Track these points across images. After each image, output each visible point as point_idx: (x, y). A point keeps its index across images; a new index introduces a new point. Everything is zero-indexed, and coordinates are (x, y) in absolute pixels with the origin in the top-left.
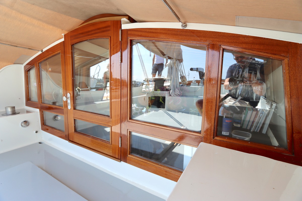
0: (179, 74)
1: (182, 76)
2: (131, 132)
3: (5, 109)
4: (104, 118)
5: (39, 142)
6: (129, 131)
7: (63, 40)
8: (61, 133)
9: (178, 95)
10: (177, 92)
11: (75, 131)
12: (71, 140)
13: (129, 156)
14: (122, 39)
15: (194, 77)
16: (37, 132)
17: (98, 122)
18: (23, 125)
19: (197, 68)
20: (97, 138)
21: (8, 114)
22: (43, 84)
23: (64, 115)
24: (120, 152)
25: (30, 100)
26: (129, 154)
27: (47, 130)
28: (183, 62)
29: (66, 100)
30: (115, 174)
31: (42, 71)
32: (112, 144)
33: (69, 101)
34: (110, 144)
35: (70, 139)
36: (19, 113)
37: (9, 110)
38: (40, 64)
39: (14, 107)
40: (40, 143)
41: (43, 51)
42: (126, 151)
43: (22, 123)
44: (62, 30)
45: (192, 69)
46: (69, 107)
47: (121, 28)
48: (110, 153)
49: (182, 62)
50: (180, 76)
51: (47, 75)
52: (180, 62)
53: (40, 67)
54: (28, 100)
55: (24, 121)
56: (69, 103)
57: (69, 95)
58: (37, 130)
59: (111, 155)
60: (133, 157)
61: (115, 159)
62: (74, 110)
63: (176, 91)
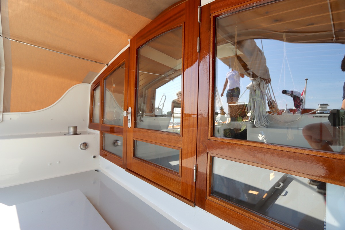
0: (266, 98)
1: (270, 101)
2: (213, 157)
3: (68, 128)
4: (171, 136)
5: (96, 169)
6: (211, 156)
7: (128, 46)
8: (119, 159)
9: (266, 126)
10: (264, 123)
11: (133, 157)
12: (129, 168)
13: (209, 198)
14: (201, 20)
15: (287, 105)
16: (94, 157)
17: (163, 143)
18: (82, 147)
19: (292, 92)
20: (161, 167)
21: (70, 133)
22: (106, 102)
23: (123, 136)
24: (194, 190)
25: (93, 122)
26: (209, 196)
27: (106, 155)
28: (272, 83)
29: (127, 115)
30: (184, 226)
31: (106, 90)
32: (181, 177)
33: (130, 118)
34: (179, 176)
35: (127, 167)
36: (80, 134)
37: (72, 130)
38: (105, 80)
39: (77, 127)
40: (96, 171)
41: (109, 65)
42: (205, 189)
43: (81, 145)
44: (129, 35)
45: (285, 92)
46: (129, 125)
47: (200, 6)
48: (178, 189)
49: (269, 82)
50: (267, 102)
51: (111, 95)
52: (267, 83)
53: (105, 84)
54: (91, 122)
55: (84, 143)
56: (129, 120)
57: (130, 109)
58: (95, 155)
59: (180, 193)
60: (216, 202)
61: (185, 200)
62: (135, 128)
63: (263, 120)
